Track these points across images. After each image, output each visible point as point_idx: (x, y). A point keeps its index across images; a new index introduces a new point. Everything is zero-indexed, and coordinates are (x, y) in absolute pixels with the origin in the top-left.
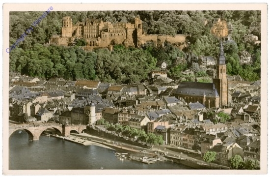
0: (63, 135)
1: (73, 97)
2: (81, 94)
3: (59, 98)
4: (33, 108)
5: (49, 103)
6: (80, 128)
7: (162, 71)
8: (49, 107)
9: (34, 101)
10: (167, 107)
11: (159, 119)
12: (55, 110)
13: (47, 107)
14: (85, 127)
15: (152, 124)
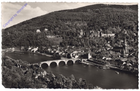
0: (81, 61)
1: (83, 51)
2: (86, 51)
3: (80, 52)
4: (73, 55)
5: (77, 53)
6: (86, 60)
7: (108, 44)
8: (77, 54)
9: (73, 53)
10: (110, 54)
11: (108, 57)
12: (79, 55)
13: (76, 54)
14: (87, 60)
15: (106, 58)
